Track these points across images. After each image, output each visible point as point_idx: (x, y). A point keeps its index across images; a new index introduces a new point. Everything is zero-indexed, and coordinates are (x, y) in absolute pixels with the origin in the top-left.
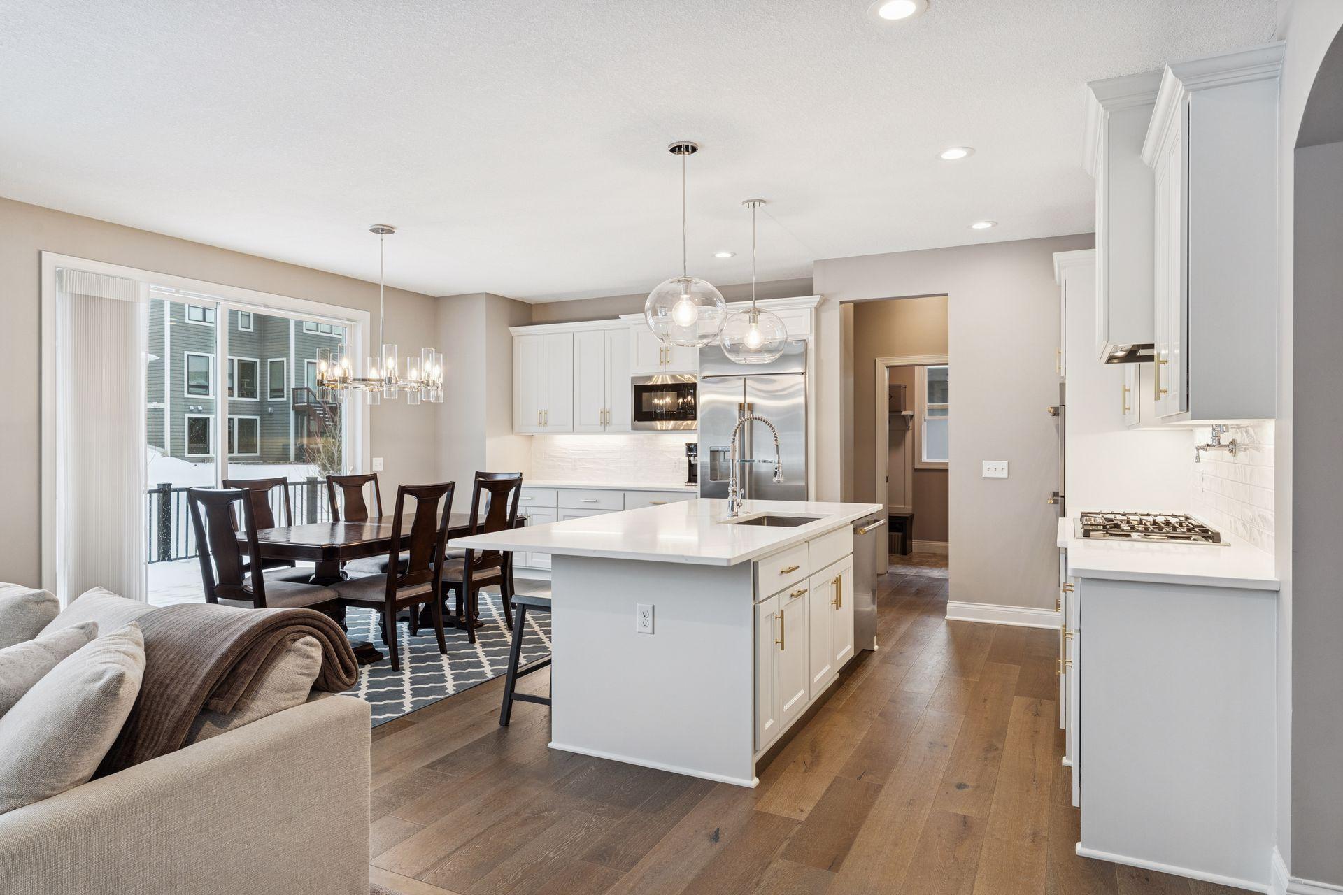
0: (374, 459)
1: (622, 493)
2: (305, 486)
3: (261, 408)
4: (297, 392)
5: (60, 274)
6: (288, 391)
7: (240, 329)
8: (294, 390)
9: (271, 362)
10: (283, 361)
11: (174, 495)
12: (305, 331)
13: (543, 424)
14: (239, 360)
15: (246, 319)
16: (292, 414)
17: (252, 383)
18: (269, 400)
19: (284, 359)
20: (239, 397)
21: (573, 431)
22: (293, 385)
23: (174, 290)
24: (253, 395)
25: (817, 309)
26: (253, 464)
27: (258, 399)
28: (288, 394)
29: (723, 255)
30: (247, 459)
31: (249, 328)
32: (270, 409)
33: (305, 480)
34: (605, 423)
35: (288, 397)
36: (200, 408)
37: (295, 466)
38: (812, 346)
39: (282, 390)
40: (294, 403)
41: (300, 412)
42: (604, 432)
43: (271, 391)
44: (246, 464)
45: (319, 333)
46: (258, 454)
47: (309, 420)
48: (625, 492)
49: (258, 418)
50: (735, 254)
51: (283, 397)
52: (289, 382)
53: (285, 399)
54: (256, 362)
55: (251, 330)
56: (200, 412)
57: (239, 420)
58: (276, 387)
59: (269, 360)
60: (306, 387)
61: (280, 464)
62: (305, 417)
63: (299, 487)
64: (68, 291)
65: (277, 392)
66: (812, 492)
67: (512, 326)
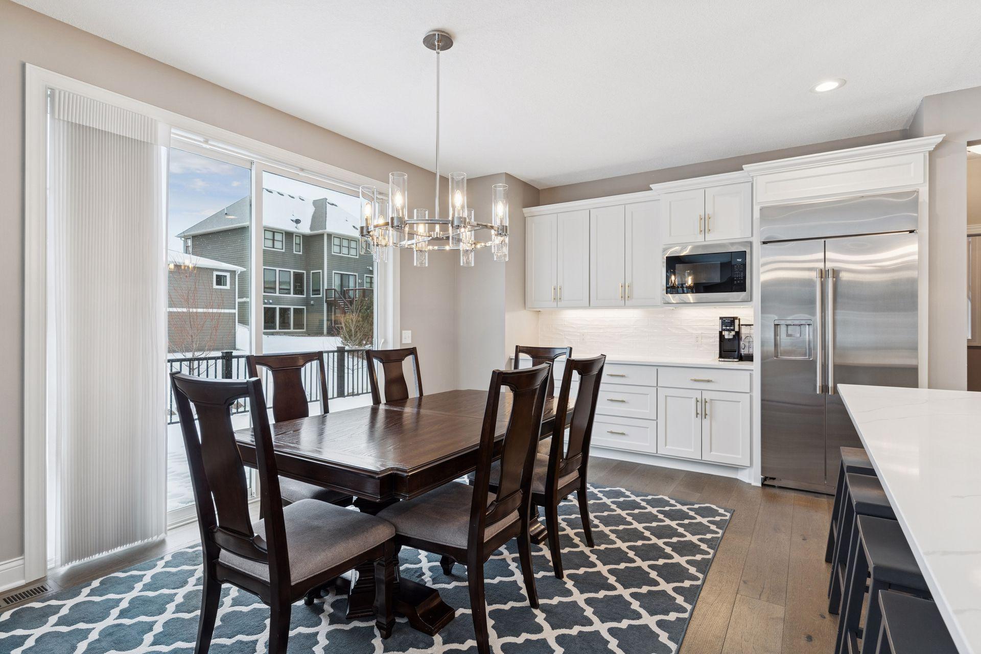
0: (403, 332)
1: (655, 368)
2: (336, 354)
3: (306, 302)
4: (328, 291)
5: (51, 95)
6: (323, 291)
7: (294, 252)
8: (326, 290)
9: (313, 273)
10: (320, 272)
11: (234, 361)
12: (333, 253)
13: (557, 299)
14: (294, 272)
15: (298, 246)
16: (325, 305)
17: (302, 286)
18: (312, 296)
19: (321, 271)
20: (294, 294)
21: (589, 306)
22: (326, 287)
23: (202, 140)
24: (302, 293)
25: (930, 153)
26: (302, 336)
27: (305, 296)
28: (323, 293)
29: (827, 86)
30: (300, 333)
31: (300, 252)
32: (312, 302)
33: (336, 349)
34: (626, 298)
35: (323, 295)
36: (271, 301)
37: (327, 338)
38: (924, 197)
39: (319, 290)
40: (326, 298)
41: (330, 304)
42: (625, 306)
43: (313, 290)
44: (298, 336)
45: (340, 255)
46: (305, 330)
47: (335, 309)
48: (659, 368)
49: (305, 307)
50: (845, 82)
51: (320, 294)
52: (323, 285)
53: (321, 296)
54: (304, 273)
55: (301, 253)
56: (271, 304)
57: (294, 309)
58: (315, 288)
59: (312, 272)
60: (333, 288)
61: (318, 336)
62: (333, 307)
63: (331, 355)
64: (62, 118)
65: (316, 291)
66: (923, 376)
67: (524, 207)
